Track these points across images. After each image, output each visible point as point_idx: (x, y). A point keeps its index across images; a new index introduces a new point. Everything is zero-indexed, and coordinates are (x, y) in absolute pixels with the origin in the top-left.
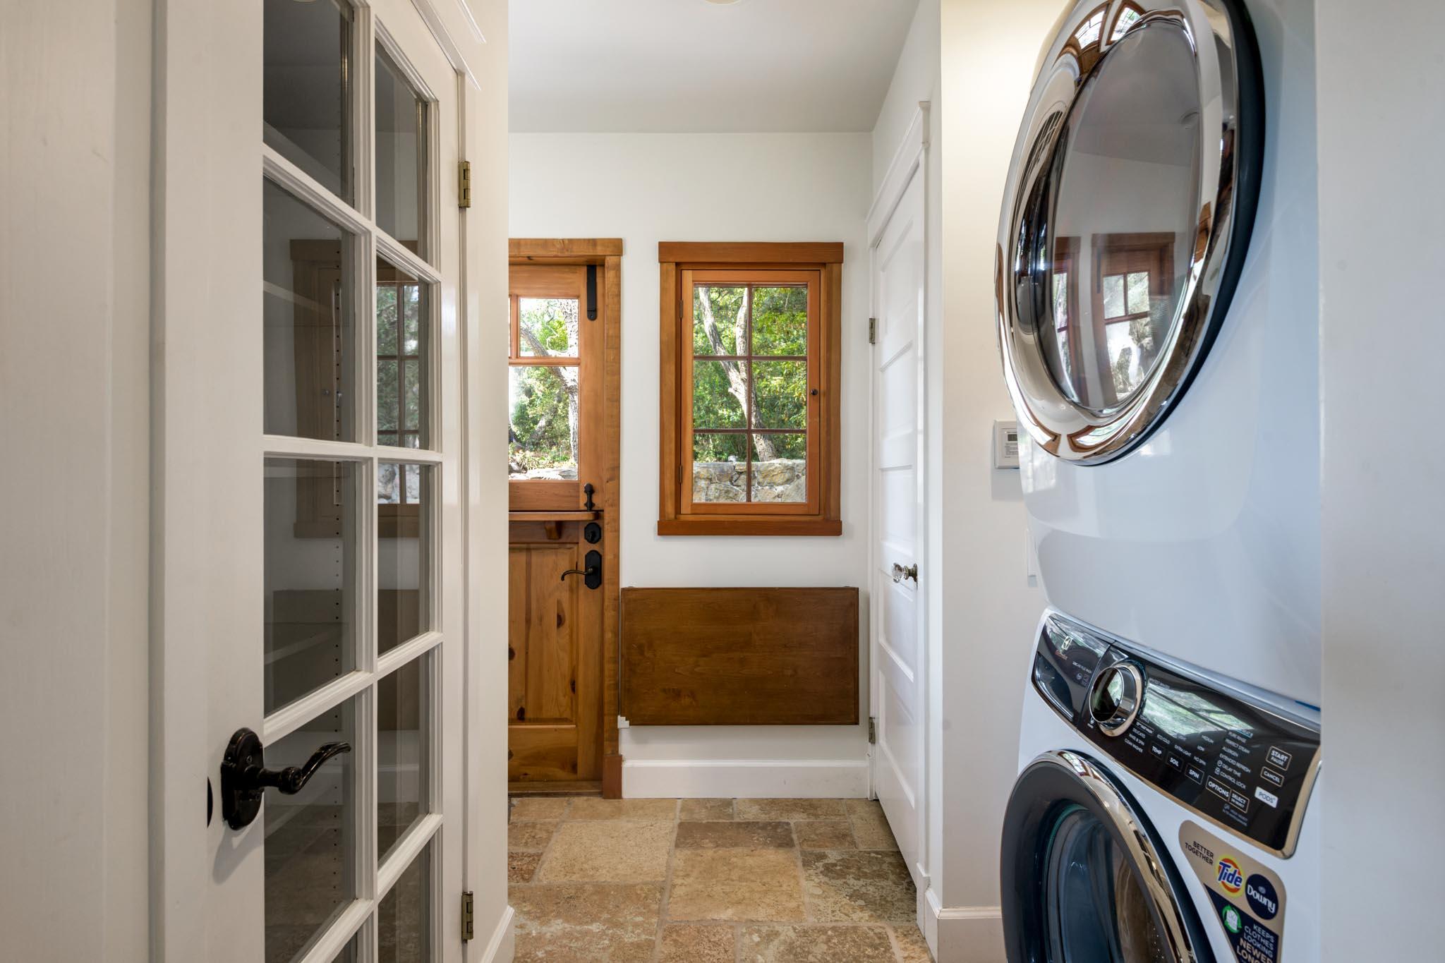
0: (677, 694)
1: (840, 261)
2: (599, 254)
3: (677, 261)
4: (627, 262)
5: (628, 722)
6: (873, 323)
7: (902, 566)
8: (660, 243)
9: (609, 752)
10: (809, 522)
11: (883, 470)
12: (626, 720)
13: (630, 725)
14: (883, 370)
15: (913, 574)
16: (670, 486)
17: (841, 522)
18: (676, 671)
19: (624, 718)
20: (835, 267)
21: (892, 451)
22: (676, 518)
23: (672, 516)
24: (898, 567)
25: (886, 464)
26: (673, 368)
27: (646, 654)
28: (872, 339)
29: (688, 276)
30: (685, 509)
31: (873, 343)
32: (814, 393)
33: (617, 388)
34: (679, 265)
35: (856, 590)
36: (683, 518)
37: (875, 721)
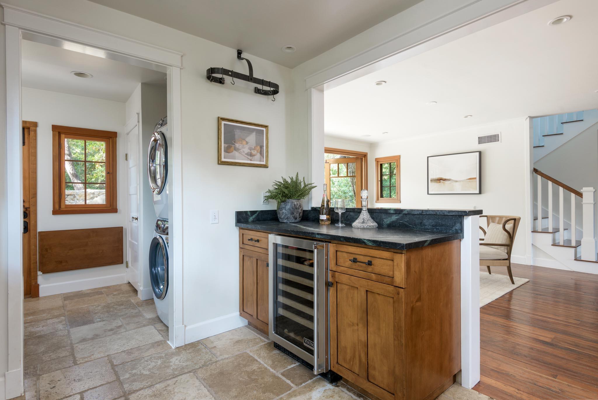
0: (61, 262)
1: (116, 137)
2: (27, 126)
3: (59, 131)
4: (39, 130)
5: (42, 273)
6: (126, 155)
7: (134, 217)
8: (52, 125)
9: (34, 283)
10: (106, 209)
11: (130, 195)
12: (41, 272)
13: (43, 273)
14: (130, 168)
15: (137, 219)
16: (57, 200)
17: (117, 209)
18: (61, 255)
19: (40, 272)
20: (114, 138)
21: (132, 190)
22: (59, 209)
23: (58, 209)
24: (133, 218)
25: (131, 194)
26: (58, 164)
27: (49, 251)
28: (126, 159)
29: (63, 136)
30: (63, 206)
31: (127, 160)
32: (108, 173)
33: (36, 169)
34: (60, 134)
35: (122, 227)
36: (62, 209)
37: (128, 262)
